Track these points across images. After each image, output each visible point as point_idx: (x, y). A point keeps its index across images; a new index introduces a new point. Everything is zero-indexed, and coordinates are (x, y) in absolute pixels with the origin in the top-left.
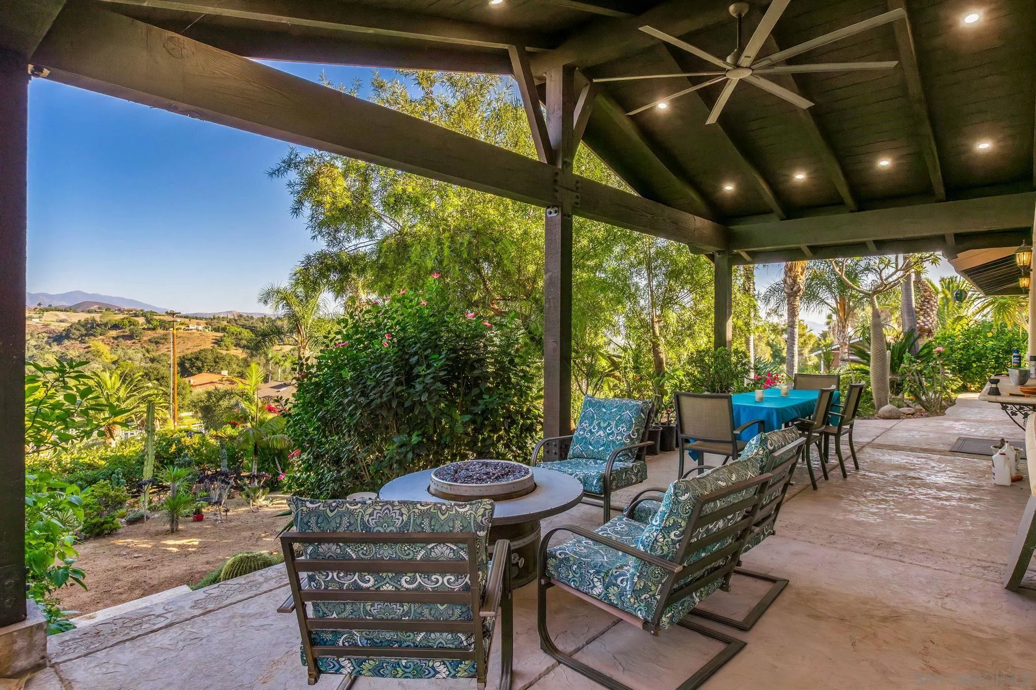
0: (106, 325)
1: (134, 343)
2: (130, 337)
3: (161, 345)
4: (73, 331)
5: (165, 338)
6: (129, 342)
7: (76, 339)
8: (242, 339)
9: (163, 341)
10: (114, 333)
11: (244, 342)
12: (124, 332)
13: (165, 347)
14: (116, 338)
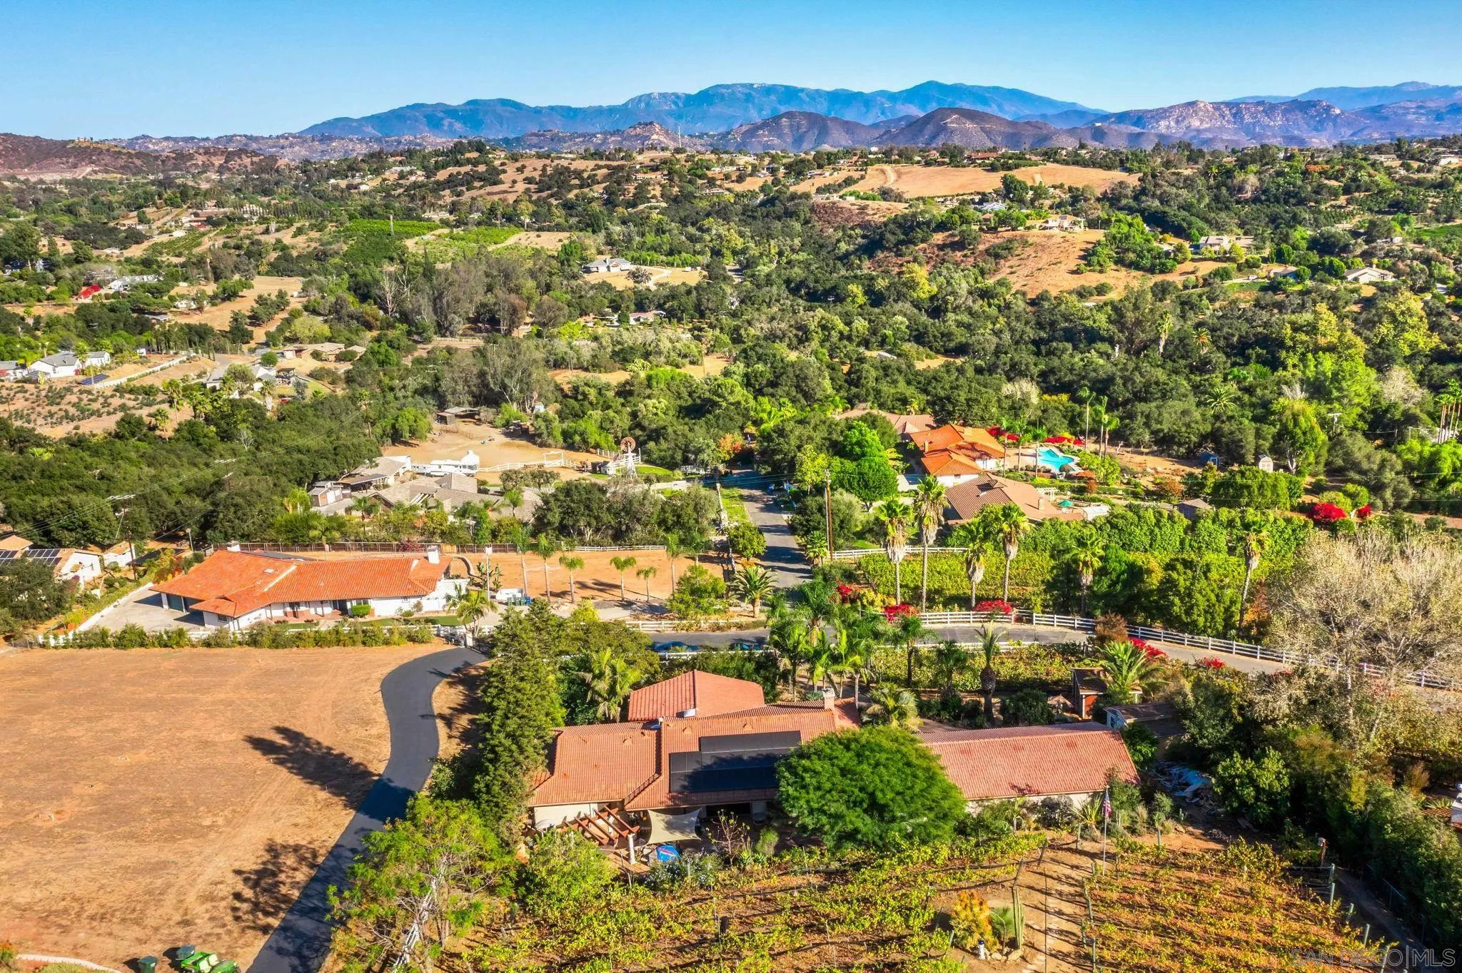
0: (928, 223)
1: (965, 256)
2: (959, 245)
3: (1002, 262)
4: (888, 236)
5: (1008, 247)
6: (959, 254)
7: (890, 250)
8: (1128, 250)
9: (1003, 253)
10: (939, 238)
11: (1132, 256)
12: (952, 235)
13: (1008, 264)
14: (941, 247)
